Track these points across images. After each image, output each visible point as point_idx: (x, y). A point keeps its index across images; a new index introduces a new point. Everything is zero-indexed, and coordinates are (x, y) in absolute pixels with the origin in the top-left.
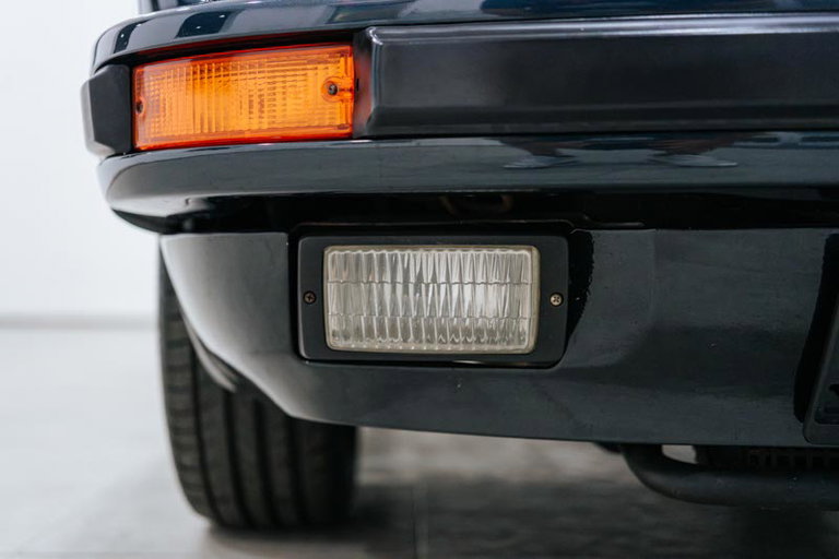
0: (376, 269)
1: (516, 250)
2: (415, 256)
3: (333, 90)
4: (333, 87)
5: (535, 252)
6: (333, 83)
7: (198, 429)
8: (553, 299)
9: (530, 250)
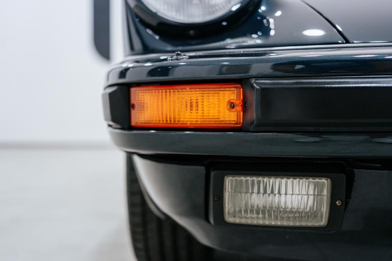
0: (250, 187)
1: (320, 179)
2: (269, 181)
3: (232, 106)
4: (232, 105)
5: (329, 180)
6: (232, 103)
7: (145, 233)
8: (337, 202)
9: (327, 180)
